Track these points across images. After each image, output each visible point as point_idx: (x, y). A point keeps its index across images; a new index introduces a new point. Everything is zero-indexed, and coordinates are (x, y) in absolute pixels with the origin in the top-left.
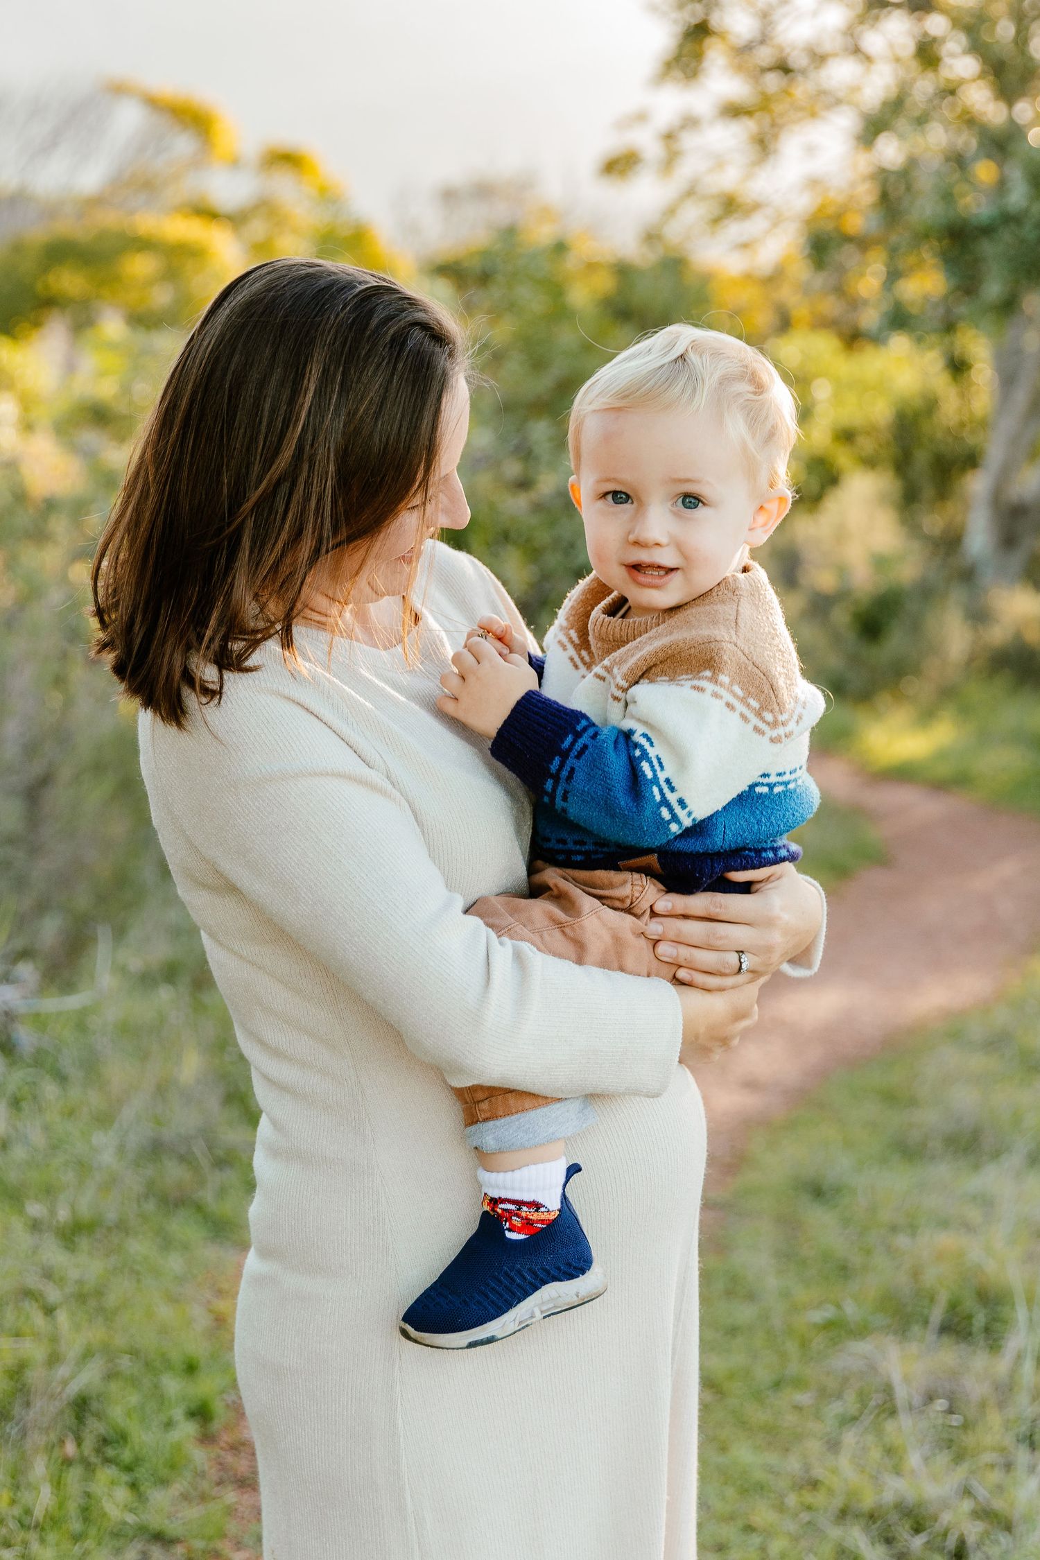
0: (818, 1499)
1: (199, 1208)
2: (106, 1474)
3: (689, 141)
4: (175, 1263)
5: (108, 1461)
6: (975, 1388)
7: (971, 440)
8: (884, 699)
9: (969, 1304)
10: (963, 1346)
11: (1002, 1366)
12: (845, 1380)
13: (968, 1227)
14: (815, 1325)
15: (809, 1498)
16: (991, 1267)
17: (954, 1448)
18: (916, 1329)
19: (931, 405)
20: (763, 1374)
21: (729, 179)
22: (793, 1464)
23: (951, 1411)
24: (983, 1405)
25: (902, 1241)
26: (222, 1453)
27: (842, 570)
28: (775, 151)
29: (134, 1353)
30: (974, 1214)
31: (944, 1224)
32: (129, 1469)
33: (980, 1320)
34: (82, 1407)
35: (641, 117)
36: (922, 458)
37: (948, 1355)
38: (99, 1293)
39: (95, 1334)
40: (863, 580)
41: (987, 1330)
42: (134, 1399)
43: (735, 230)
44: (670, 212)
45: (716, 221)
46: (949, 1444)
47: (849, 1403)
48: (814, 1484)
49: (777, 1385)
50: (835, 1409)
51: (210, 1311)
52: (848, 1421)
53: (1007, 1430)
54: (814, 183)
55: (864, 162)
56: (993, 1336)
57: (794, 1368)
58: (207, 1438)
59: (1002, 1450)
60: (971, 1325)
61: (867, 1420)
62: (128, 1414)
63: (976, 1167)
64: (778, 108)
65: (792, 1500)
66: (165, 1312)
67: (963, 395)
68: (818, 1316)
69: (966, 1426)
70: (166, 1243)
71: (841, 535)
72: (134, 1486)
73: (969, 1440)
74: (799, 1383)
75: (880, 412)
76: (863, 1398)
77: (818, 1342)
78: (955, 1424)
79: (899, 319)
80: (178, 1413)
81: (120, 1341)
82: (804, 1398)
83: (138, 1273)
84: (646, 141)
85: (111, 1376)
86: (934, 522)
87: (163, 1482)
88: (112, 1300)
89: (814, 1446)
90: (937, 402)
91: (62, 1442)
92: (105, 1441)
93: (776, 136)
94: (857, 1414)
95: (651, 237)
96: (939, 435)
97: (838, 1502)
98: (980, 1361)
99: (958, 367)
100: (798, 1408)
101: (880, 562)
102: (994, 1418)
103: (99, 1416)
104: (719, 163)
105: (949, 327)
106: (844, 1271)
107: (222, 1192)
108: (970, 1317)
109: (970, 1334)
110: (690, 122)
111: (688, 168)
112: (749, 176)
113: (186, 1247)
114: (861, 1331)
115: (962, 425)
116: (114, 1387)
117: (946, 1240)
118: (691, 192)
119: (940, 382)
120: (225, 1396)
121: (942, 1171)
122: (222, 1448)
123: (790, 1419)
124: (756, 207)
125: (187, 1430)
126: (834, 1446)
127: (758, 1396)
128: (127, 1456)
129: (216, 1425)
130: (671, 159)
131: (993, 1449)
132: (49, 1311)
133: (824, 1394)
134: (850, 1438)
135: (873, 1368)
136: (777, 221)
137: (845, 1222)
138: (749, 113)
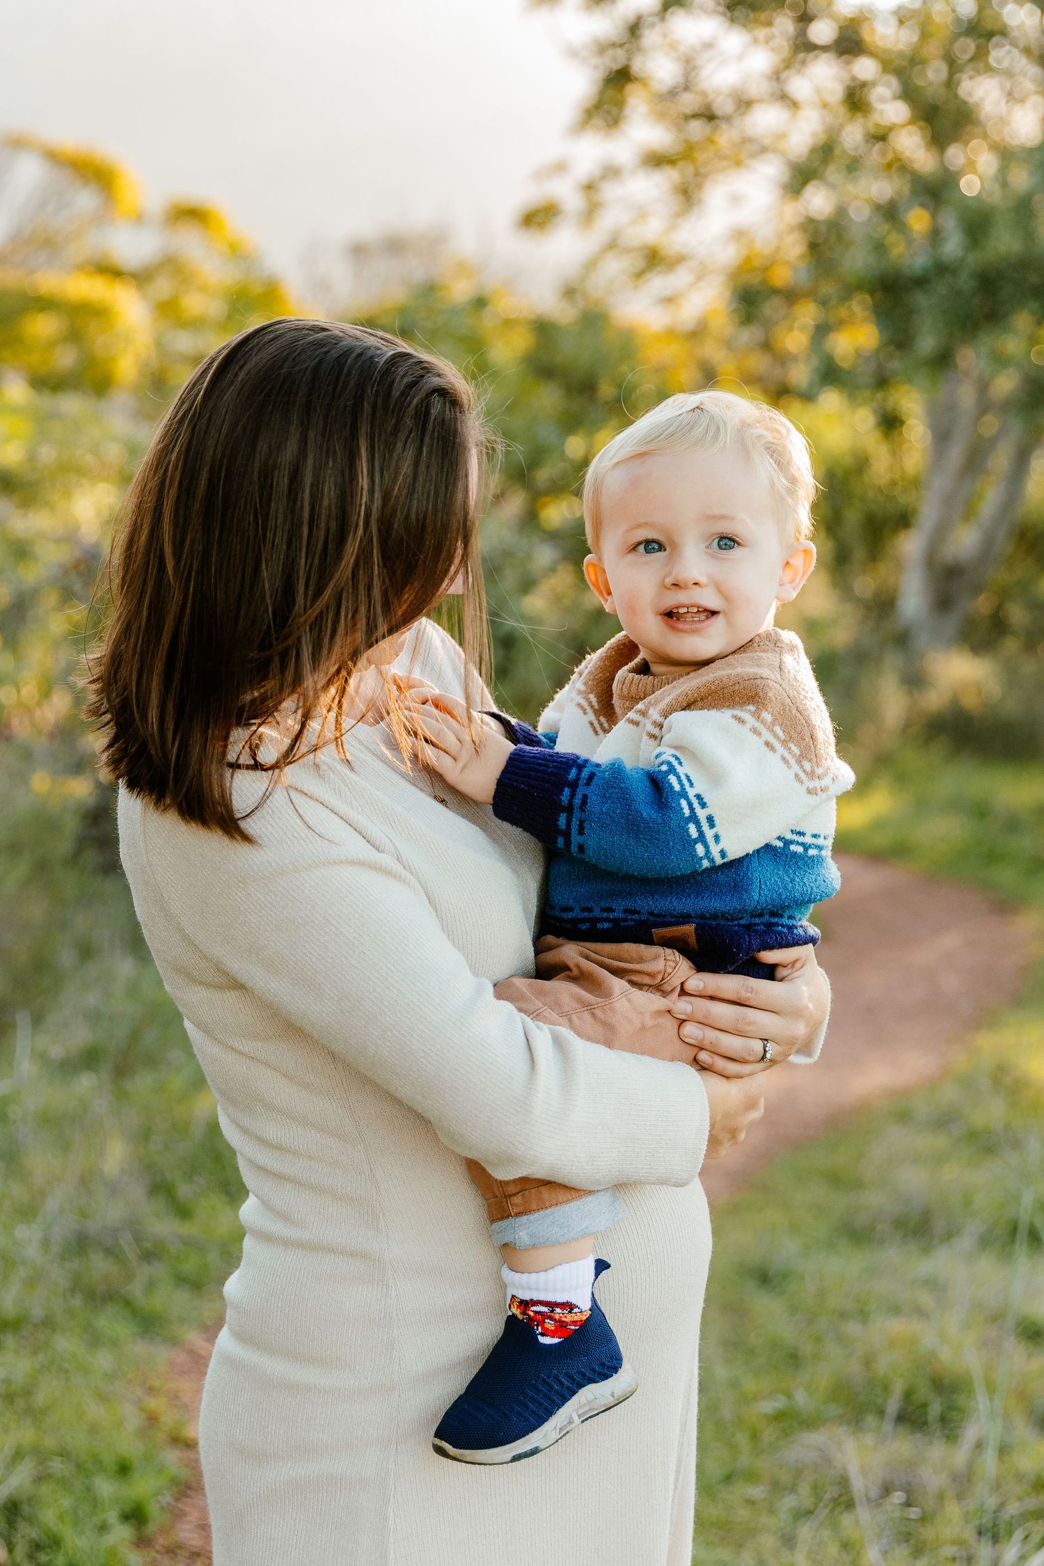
1: (128, 1303)
3: (610, 192)
4: (103, 1360)
6: (933, 1479)
7: (904, 499)
9: (923, 1391)
10: (918, 1435)
11: (960, 1456)
12: (798, 1473)
13: (920, 1312)
14: (767, 1416)
16: (945, 1355)
17: (912, 1542)
18: (870, 1420)
19: (862, 463)
20: (714, 1467)
21: (651, 231)
23: (908, 1504)
24: (941, 1497)
25: (852, 1328)
26: (158, 1557)
28: (700, 202)
29: (64, 1454)
30: (926, 1299)
31: (895, 1310)
33: (935, 1409)
34: (12, 1511)
35: (560, 167)
36: (853, 518)
37: (902, 1446)
38: (28, 1392)
39: (24, 1435)
41: (943, 1420)
42: (66, 1502)
43: (659, 283)
44: (593, 265)
45: (639, 275)
46: (906, 1537)
47: (803, 1496)
49: (728, 1479)
50: (788, 1503)
51: (142, 1409)
52: (802, 1514)
53: (967, 1522)
54: (739, 234)
55: (791, 212)
56: (949, 1425)
57: (745, 1460)
58: (142, 1542)
59: (961, 1543)
60: (926, 1414)
61: (822, 1513)
62: (61, 1518)
63: (927, 1250)
64: (701, 157)
66: (95, 1411)
67: (895, 453)
68: (768, 1407)
69: (924, 1519)
70: (94, 1340)
73: (928, 1533)
74: (751, 1476)
76: (817, 1490)
77: (769, 1434)
78: (913, 1517)
79: (831, 374)
80: (112, 1516)
81: (50, 1443)
82: (757, 1491)
83: (67, 1371)
84: (566, 192)
85: (39, 1479)
86: (865, 584)
88: (40, 1398)
89: (768, 1542)
90: (868, 460)
92: (37, 1547)
93: (700, 186)
94: (812, 1508)
95: (571, 292)
96: (870, 494)
98: (937, 1451)
99: (890, 423)
100: (750, 1502)
101: (814, 626)
102: (953, 1510)
103: (31, 1520)
104: (641, 214)
105: (882, 383)
106: (794, 1360)
107: (151, 1286)
108: (924, 1406)
109: (925, 1423)
110: (611, 172)
111: (610, 219)
112: (672, 227)
113: (114, 1343)
114: (810, 1423)
115: (893, 483)
116: (45, 1489)
117: (897, 1326)
118: (613, 245)
119: (871, 439)
120: (160, 1497)
121: (893, 1255)
122: (157, 1552)
123: (742, 1513)
124: (680, 259)
125: (121, 1533)
126: (789, 1541)
127: (708, 1491)
128: (57, 1559)
129: (151, 1528)
130: (592, 210)
131: (953, 1543)
133: (777, 1488)
134: (805, 1532)
135: (827, 1460)
136: (702, 274)
137: (793, 1309)
138: (671, 162)
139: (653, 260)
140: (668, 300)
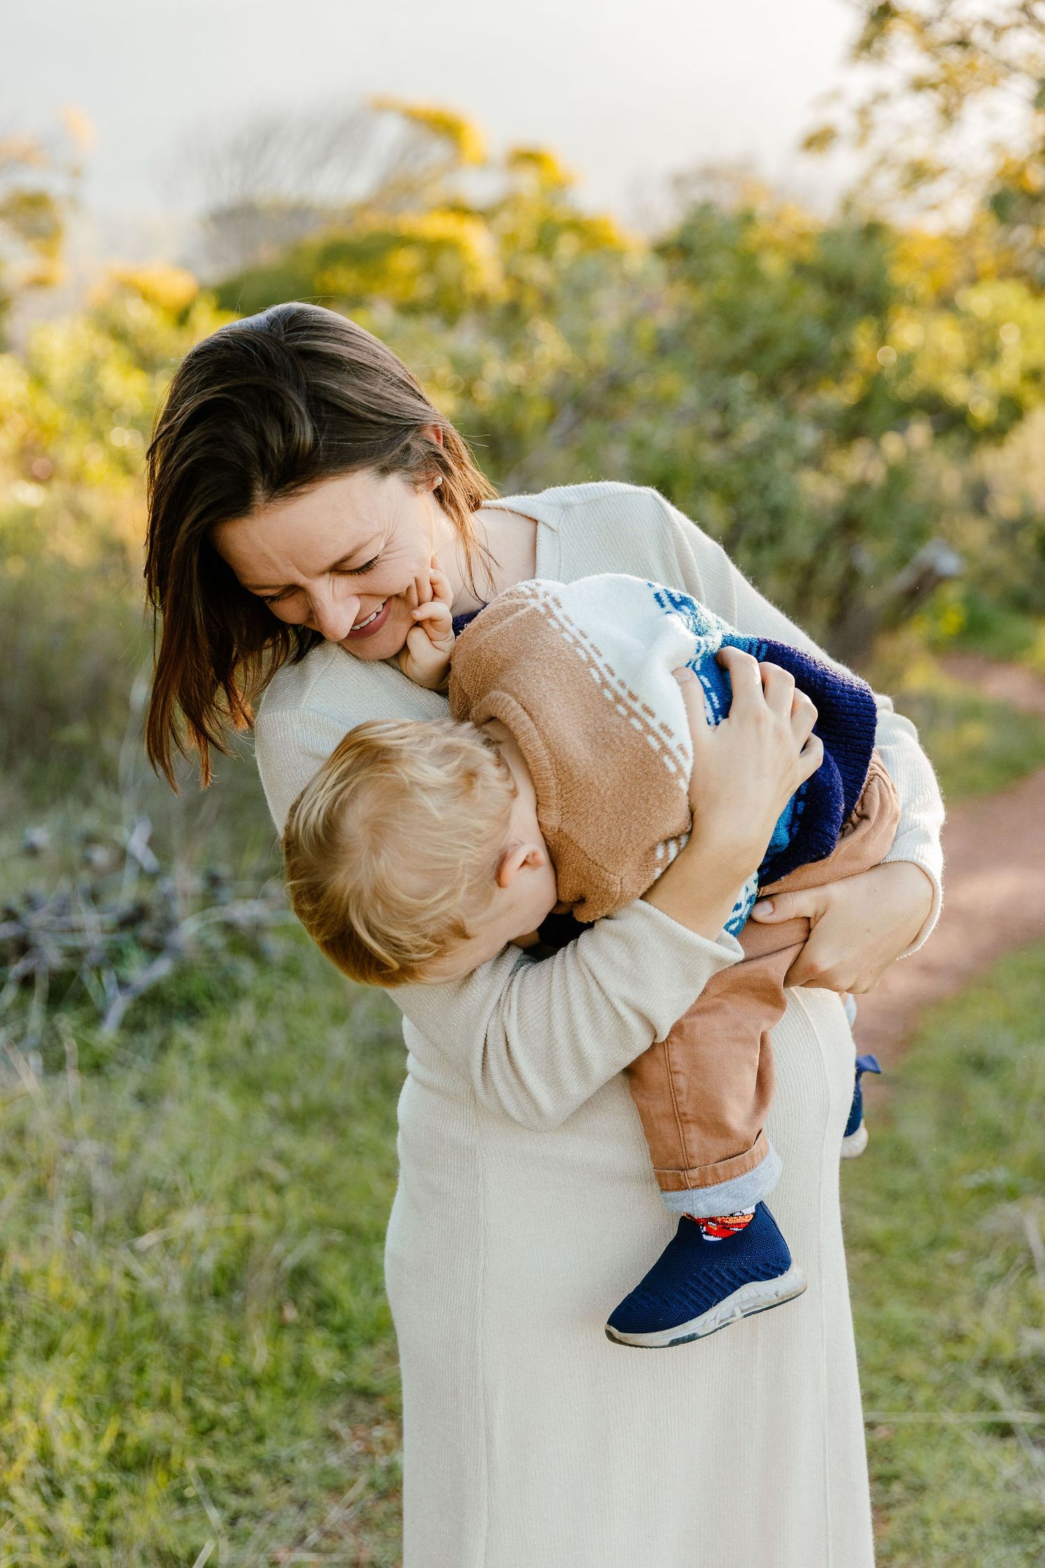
0: (963, 1351)
2: (317, 1337)
3: (881, 114)
5: (322, 1324)
12: (994, 1240)
14: (969, 1190)
15: (955, 1350)
20: (920, 1235)
21: (917, 148)
22: (942, 1319)
27: (1026, 500)
28: (960, 119)
29: (347, 1227)
32: (339, 1330)
34: (301, 1275)
35: (835, 95)
38: (324, 1172)
39: (316, 1209)
42: (346, 1268)
43: (928, 191)
44: (866, 181)
45: (909, 185)
47: (995, 1263)
48: (959, 1338)
49: (934, 1244)
50: (983, 1267)
52: (992, 1279)
54: (996, 146)
55: (1042, 124)
57: (949, 1228)
61: (1013, 1279)
62: (340, 1282)
64: (963, 81)
65: (939, 1352)
68: (973, 1181)
71: (1026, 465)
72: (344, 1348)
74: (952, 1243)
76: (1009, 1258)
77: (972, 1205)
81: (335, 1216)
82: (956, 1257)
83: (360, 1154)
84: (842, 118)
85: (324, 1249)
87: (370, 1342)
88: (334, 1179)
89: (962, 1301)
91: (280, 1309)
92: (319, 1306)
94: (1004, 1271)
95: (848, 205)
97: (980, 1354)
100: (950, 1267)
103: (316, 1284)
104: (908, 131)
106: (997, 1140)
110: (882, 97)
112: (936, 142)
114: (1012, 1194)
116: (329, 1257)
118: (883, 161)
123: (943, 1275)
124: (943, 170)
126: (980, 1302)
127: (914, 1256)
128: (337, 1319)
130: (865, 131)
132: (278, 1190)
133: (976, 1253)
134: (996, 1295)
135: (1019, 1231)
136: (964, 183)
137: (1004, 1094)
138: (934, 86)
139: (918, 173)
140: (934, 207)
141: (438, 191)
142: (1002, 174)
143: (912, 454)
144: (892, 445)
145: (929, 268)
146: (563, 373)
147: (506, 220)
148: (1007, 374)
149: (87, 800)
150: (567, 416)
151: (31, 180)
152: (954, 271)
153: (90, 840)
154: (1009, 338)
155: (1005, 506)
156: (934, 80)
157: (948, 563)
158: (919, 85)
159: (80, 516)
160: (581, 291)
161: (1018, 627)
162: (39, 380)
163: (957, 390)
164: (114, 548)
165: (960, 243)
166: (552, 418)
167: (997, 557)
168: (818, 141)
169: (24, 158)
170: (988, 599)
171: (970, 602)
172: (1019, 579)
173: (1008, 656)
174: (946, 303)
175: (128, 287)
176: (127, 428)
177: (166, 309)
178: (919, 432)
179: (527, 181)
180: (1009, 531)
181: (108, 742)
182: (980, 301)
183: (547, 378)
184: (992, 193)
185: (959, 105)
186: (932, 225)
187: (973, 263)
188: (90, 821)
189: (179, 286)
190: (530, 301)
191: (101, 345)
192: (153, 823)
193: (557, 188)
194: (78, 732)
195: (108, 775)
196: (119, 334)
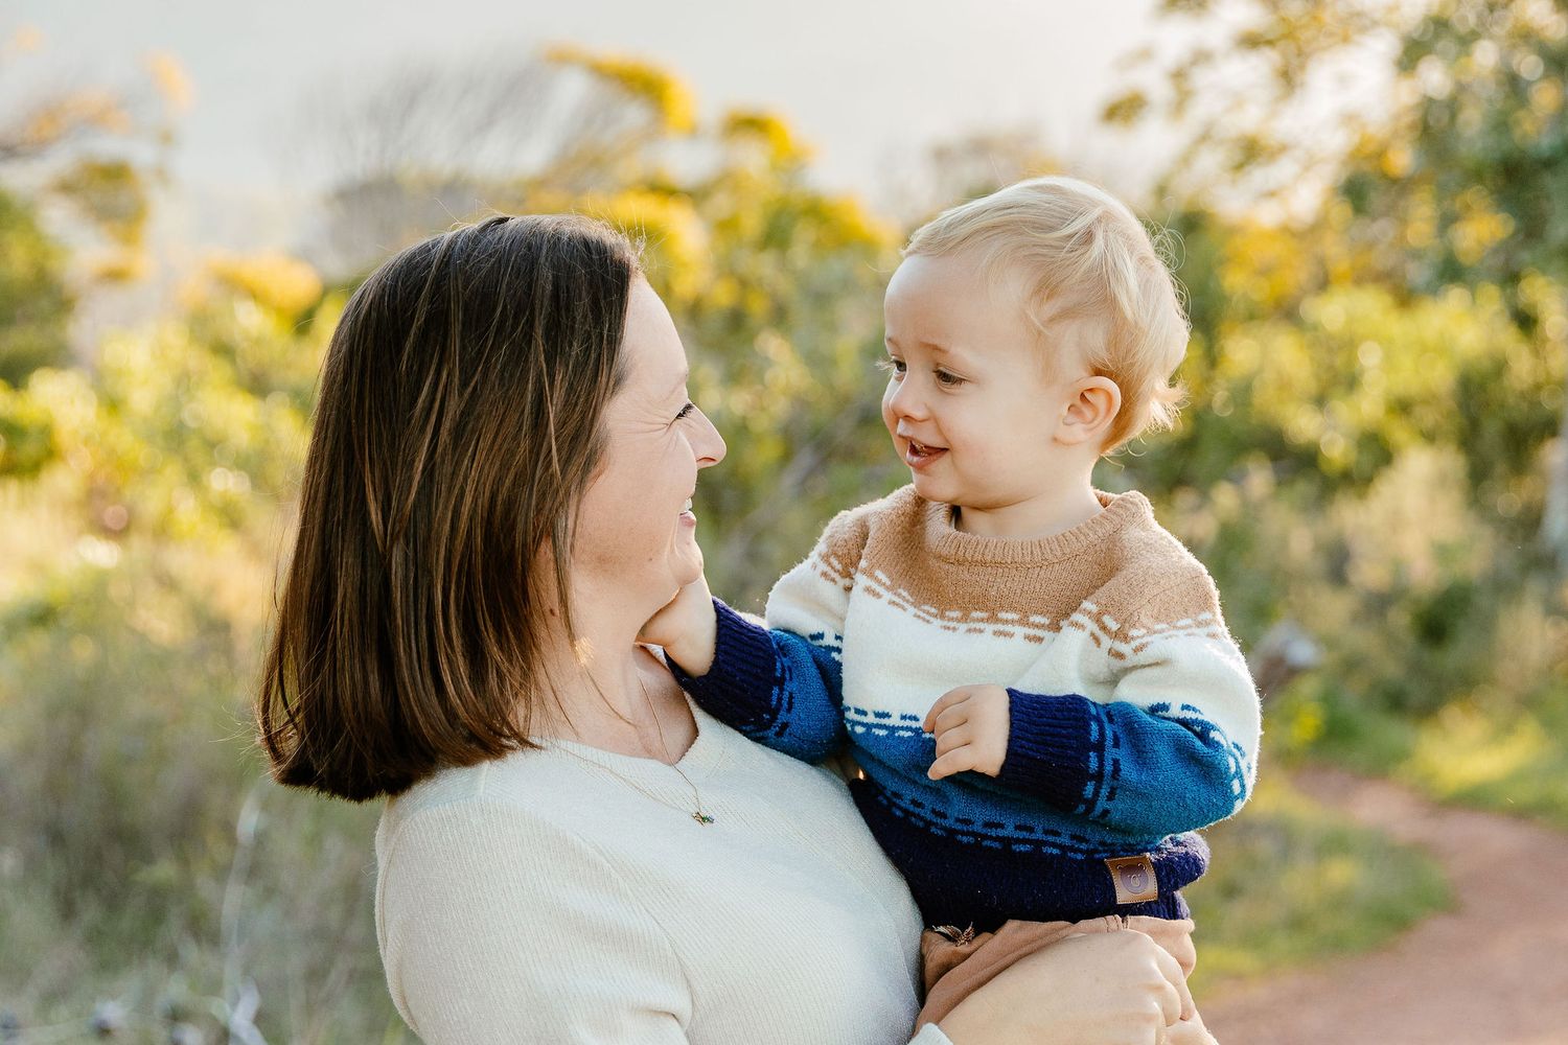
3: (1202, 78)
7: (1549, 404)
8: (1452, 714)
19: (1500, 367)
21: (1249, 120)
27: (1398, 566)
28: (1302, 84)
35: (1145, 54)
36: (1491, 429)
40: (1425, 575)
43: (1261, 176)
44: (1186, 160)
45: (1239, 167)
54: (1349, 119)
55: (1407, 94)
64: (1303, 35)
67: (1537, 353)
71: (1396, 522)
75: (1440, 377)
79: (1452, 271)
84: (1153, 82)
86: (1509, 499)
90: (1507, 363)
95: (1161, 191)
96: (1511, 400)
99: (1526, 321)
101: (1442, 552)
104: (1238, 101)
105: (1511, 278)
110: (1202, 57)
111: (1202, 109)
112: (1273, 114)
115: (1538, 387)
118: (1205, 137)
119: (1508, 338)
124: (1284, 148)
130: (1182, 100)
136: (1309, 165)
138: (1270, 43)
139: (1251, 152)
140: (1271, 194)
141: (633, 167)
142: (1356, 155)
143: (1250, 509)
144: (1225, 498)
145: (1265, 272)
146: (801, 402)
147: (722, 204)
148: (1367, 407)
149: (172, 959)
150: (805, 459)
151: (107, 146)
152: (1297, 275)
153: (176, 1016)
154: (1370, 358)
155: (1370, 574)
156: (1270, 37)
157: (1303, 652)
158: (1251, 41)
159: (168, 583)
160: (821, 299)
161: (1393, 732)
162: (113, 405)
163: (1303, 425)
164: (214, 629)
165: (1304, 235)
166: (787, 457)
167: (1364, 640)
168: (1123, 110)
169: (97, 120)
170: (1352, 696)
171: (1328, 699)
172: (1391, 669)
173: (1381, 768)
174: (1287, 312)
175: (234, 286)
176: (230, 469)
177: (279, 311)
178: (1259, 478)
179: (752, 158)
180: (1378, 605)
181: (204, 885)
182: (1332, 311)
183: (780, 408)
184: (1343, 177)
185: (1302, 67)
186: (1268, 216)
187: (1321, 262)
188: (176, 990)
189: (298, 284)
190: (758, 307)
191: (197, 359)
192: (260, 992)
193: (790, 163)
194: (164, 870)
195: (204, 929)
196: (223, 350)
